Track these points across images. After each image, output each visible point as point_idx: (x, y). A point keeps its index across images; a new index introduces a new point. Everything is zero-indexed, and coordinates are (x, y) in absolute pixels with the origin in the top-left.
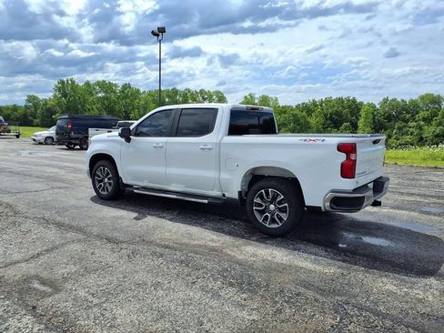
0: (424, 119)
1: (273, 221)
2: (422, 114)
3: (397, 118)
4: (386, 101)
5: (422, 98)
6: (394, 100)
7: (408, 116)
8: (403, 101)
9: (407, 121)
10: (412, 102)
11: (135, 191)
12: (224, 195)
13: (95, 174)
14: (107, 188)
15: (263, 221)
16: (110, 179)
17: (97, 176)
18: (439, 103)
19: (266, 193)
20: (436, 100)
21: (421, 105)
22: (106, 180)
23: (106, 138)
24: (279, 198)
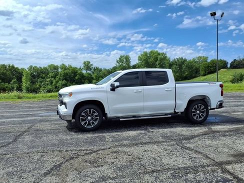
0: (52, 77)
1: (200, 117)
2: (50, 74)
3: (38, 76)
4: (31, 67)
5: (50, 66)
6: (35, 67)
7: (44, 75)
8: (40, 67)
9: (44, 78)
10: (45, 68)
11: (121, 119)
12: (175, 111)
13: (80, 115)
14: (93, 123)
15: (197, 118)
16: (96, 116)
17: (83, 116)
18: (57, 69)
19: (198, 106)
20: (56, 68)
21: (49, 70)
22: (89, 118)
23: (91, 90)
24: (202, 108)
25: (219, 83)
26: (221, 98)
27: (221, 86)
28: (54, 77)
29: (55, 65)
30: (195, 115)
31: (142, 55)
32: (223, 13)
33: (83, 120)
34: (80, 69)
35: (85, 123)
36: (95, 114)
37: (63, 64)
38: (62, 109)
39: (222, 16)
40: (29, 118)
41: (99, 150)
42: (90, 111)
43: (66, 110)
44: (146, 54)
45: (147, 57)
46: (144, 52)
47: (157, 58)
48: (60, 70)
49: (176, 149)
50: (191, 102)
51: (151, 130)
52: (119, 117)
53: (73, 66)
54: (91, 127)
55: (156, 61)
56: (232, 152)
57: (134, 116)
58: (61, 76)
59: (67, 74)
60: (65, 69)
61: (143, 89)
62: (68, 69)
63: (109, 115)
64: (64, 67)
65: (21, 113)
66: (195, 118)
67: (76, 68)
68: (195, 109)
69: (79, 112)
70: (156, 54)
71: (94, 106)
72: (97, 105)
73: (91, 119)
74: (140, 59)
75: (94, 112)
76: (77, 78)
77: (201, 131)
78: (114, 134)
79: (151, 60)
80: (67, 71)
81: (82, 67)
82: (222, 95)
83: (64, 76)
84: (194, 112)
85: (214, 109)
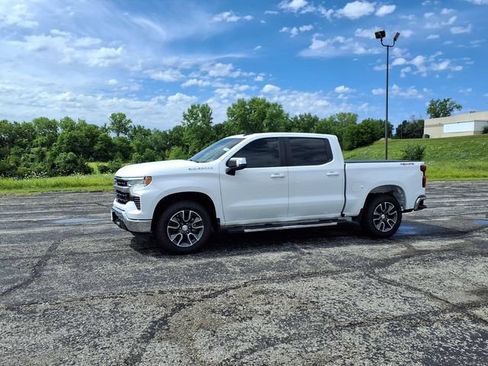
0: (43, 145)
1: (387, 226)
2: (39, 139)
3: (12, 142)
5: (37, 122)
6: (5, 122)
7: (25, 141)
8: (16, 123)
9: (24, 146)
10: (27, 126)
11: (246, 231)
12: (343, 215)
13: (167, 222)
14: (192, 237)
15: (381, 228)
16: (198, 224)
17: (173, 224)
18: (55, 128)
19: (383, 206)
20: (51, 125)
21: (37, 129)
22: (185, 227)
23: (189, 172)
24: (391, 208)
25: (418, 164)
26: (422, 191)
27: (423, 169)
28: (48, 144)
29: (50, 119)
30: (377, 222)
31: (234, 106)
32: (398, 34)
33: (173, 232)
34: (104, 129)
35: (177, 239)
36: (197, 220)
37: (67, 119)
38: (129, 210)
39: (395, 39)
40: (38, 230)
41: (226, 290)
42: (187, 214)
43: (139, 212)
44: (242, 103)
45: (246, 109)
46: (239, 101)
47: (264, 113)
48: (60, 130)
49: (370, 283)
50: (373, 198)
51: (306, 251)
52: (240, 227)
53: (88, 122)
54: (187, 245)
55: (263, 119)
56: (470, 287)
57: (268, 225)
58: (62, 143)
59: (75, 139)
60: (72, 129)
61: (288, 172)
62: (79, 128)
63: (223, 223)
64: (68, 124)
65: (12, 219)
66: (378, 227)
67: (96, 127)
68: (379, 211)
69: (165, 215)
70: (262, 106)
71: (193, 205)
72: (200, 202)
73: (188, 230)
74: (231, 113)
75: (194, 216)
76: (96, 147)
77: (396, 251)
78: (239, 258)
79: (254, 115)
80: (75, 133)
81: (108, 125)
82: (424, 186)
83: (69, 143)
84: (377, 217)
85: (410, 210)
